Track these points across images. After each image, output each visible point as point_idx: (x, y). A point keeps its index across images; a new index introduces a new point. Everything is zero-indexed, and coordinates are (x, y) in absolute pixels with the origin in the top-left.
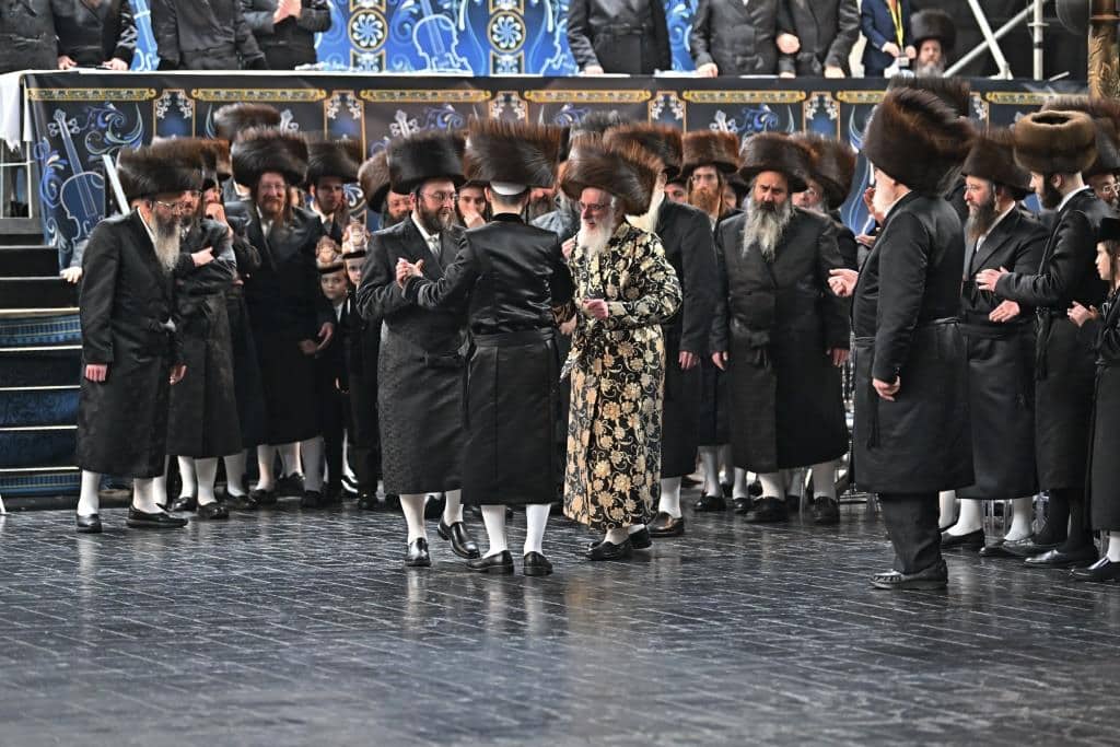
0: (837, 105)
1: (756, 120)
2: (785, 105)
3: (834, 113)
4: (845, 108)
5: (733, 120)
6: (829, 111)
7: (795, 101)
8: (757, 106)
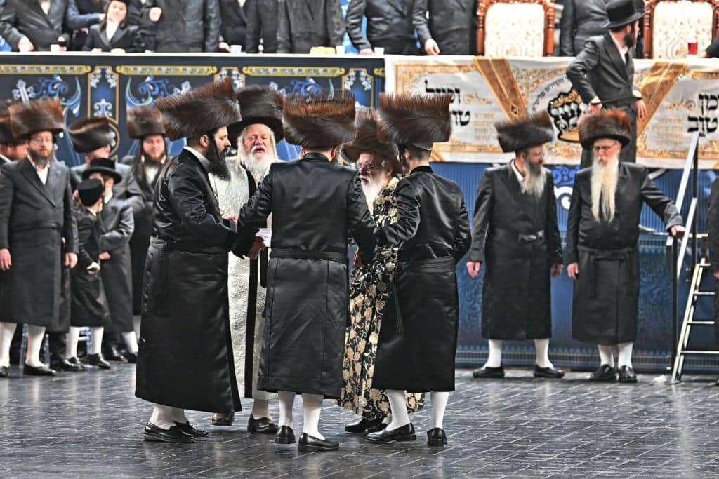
0: (116, 76)
1: (50, 87)
2: (73, 76)
3: (113, 82)
4: (123, 79)
5: (32, 88)
6: (110, 81)
7: (81, 73)
8: (51, 77)
